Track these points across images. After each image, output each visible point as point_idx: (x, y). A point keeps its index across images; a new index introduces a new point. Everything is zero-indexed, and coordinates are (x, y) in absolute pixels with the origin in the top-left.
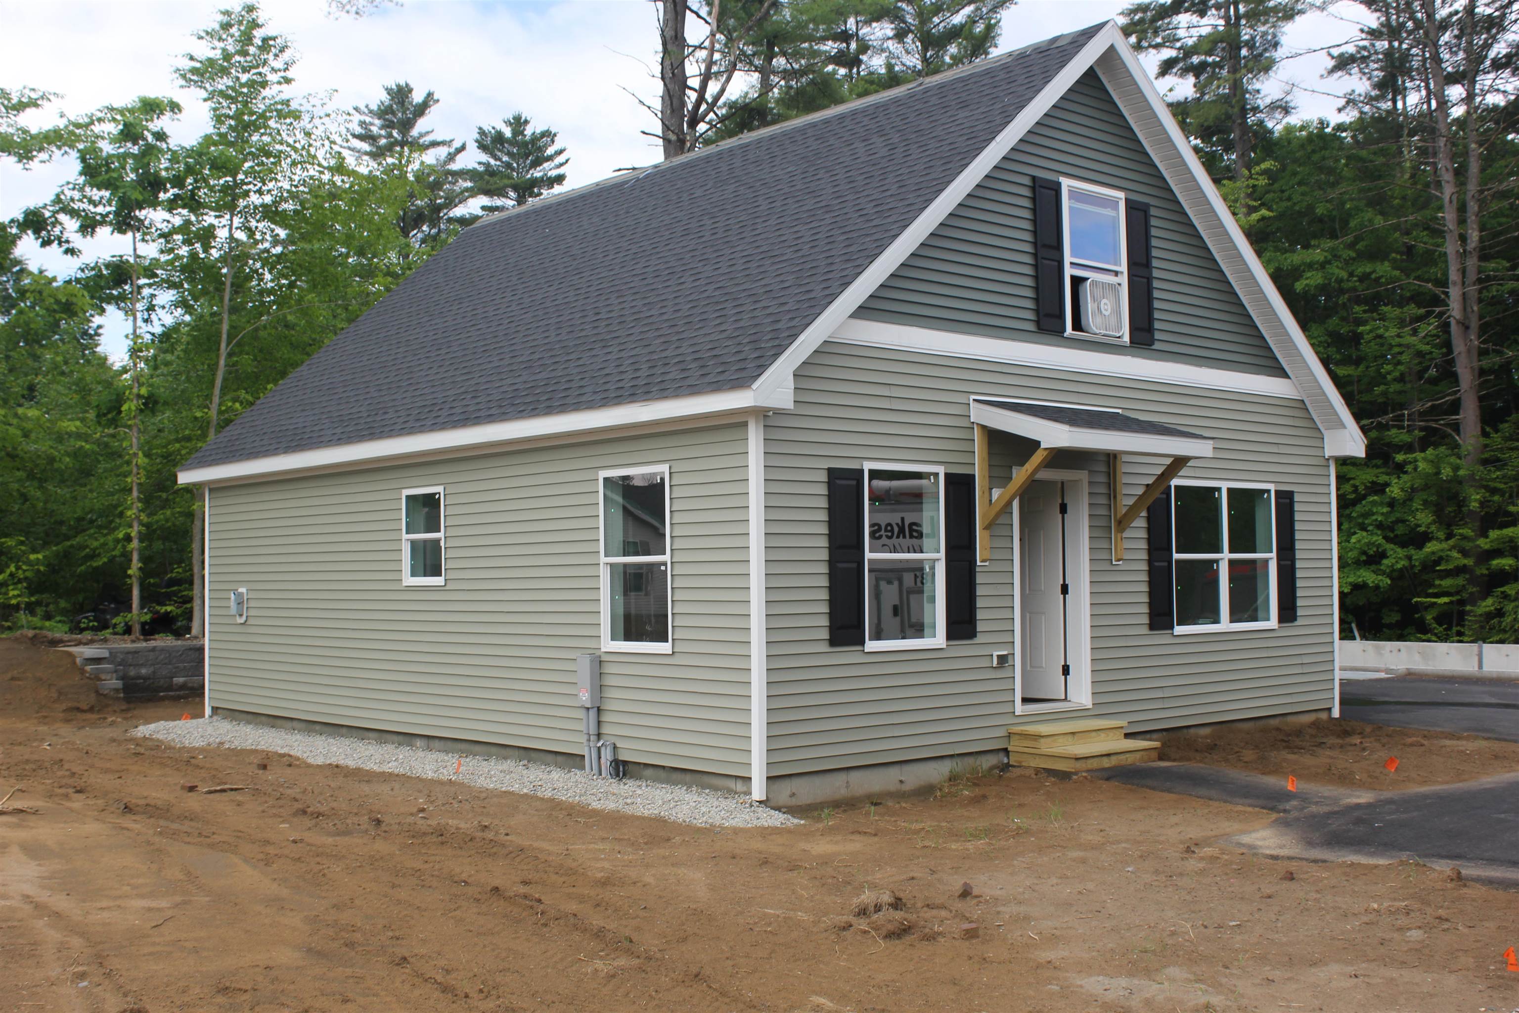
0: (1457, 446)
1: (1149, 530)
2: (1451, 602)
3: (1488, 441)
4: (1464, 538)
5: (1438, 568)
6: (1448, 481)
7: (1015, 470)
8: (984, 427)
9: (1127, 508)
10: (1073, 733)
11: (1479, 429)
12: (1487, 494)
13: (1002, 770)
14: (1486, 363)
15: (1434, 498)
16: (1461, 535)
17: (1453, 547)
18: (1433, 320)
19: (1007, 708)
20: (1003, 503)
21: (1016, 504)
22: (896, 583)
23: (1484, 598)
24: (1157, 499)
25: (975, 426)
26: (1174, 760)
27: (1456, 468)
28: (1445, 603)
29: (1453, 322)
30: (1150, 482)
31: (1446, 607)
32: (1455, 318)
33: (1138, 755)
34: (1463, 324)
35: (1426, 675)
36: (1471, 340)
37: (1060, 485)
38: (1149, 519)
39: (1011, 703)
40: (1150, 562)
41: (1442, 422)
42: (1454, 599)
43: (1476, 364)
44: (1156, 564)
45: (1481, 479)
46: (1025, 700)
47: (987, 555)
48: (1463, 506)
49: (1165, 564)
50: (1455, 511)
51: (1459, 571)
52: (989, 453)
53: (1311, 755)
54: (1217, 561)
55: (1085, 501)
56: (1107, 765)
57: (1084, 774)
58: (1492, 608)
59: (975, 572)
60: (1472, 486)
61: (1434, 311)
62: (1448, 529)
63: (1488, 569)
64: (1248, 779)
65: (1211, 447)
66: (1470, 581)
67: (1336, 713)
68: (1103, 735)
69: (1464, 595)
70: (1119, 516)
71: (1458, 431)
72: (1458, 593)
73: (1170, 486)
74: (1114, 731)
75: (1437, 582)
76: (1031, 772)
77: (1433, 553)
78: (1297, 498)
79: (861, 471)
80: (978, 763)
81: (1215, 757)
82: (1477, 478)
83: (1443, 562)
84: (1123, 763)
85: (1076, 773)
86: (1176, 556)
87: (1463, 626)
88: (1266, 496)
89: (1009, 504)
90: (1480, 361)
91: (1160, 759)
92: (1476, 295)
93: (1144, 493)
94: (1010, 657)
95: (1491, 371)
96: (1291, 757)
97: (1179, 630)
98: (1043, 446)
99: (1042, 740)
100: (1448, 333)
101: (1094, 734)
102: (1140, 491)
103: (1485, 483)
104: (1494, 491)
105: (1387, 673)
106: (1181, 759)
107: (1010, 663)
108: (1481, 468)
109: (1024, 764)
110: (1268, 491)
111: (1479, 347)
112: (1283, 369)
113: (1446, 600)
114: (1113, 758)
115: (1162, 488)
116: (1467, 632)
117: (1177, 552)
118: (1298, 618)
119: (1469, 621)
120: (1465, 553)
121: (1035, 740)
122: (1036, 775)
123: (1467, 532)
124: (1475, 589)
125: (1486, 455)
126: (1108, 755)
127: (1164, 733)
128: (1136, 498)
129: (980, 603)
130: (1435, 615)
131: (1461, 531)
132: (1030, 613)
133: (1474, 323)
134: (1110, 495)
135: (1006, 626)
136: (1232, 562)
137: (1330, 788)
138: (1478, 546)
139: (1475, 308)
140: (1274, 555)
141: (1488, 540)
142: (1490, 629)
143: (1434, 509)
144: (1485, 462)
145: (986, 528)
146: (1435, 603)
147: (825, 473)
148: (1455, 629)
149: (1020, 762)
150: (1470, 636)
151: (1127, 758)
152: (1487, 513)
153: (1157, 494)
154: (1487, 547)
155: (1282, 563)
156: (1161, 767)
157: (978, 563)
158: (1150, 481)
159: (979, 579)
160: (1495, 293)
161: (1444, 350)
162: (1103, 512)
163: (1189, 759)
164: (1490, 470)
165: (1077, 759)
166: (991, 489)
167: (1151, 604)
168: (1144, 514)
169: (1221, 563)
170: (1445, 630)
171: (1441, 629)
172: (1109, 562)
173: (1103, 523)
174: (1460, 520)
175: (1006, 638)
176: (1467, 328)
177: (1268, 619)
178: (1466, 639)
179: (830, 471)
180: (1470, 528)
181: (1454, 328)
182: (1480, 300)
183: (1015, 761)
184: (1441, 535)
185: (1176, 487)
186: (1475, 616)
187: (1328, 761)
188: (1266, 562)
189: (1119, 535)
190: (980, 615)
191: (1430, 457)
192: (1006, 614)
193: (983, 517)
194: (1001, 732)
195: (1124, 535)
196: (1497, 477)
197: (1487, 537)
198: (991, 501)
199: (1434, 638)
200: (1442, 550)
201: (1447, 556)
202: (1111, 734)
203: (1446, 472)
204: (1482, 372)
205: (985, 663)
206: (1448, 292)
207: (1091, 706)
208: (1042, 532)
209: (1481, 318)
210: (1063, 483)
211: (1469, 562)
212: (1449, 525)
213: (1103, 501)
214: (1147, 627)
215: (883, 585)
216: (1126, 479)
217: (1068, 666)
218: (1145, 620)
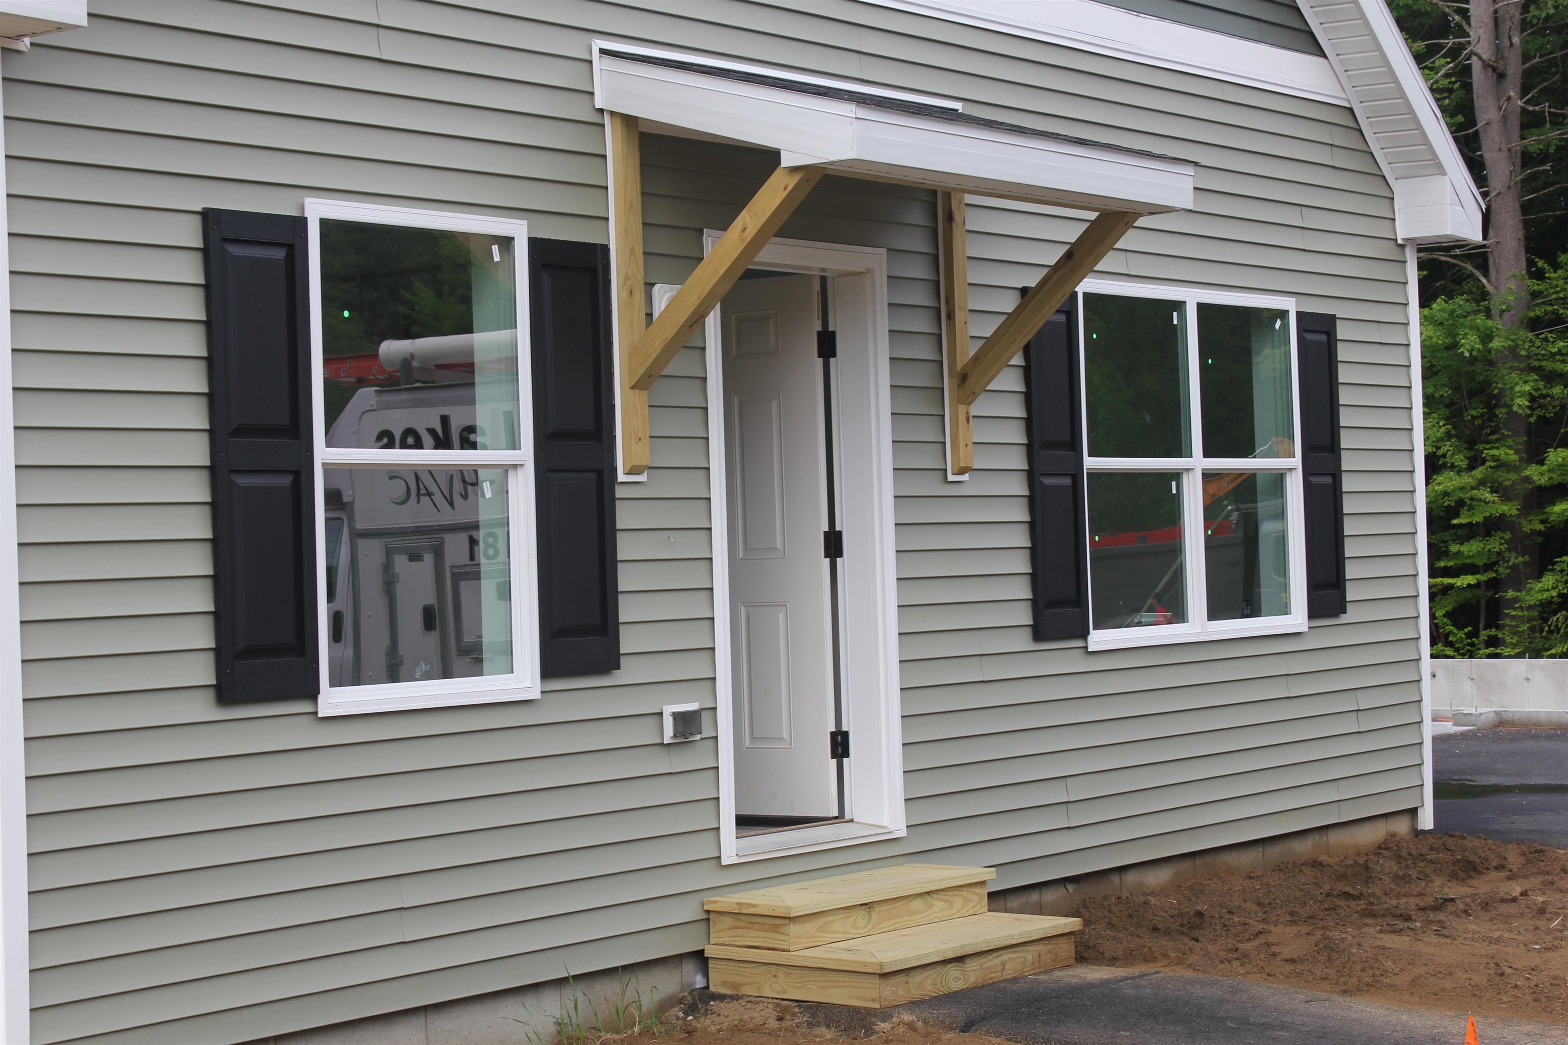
0: (1483, 295)
1: (1028, 398)
2: (1477, 585)
3: (1537, 285)
4: (1501, 465)
5: (1455, 522)
6: (1473, 360)
7: (709, 239)
8: (629, 122)
9: (981, 343)
10: (867, 906)
11: (1524, 264)
12: (1541, 384)
13: (692, 1009)
14: (1534, 141)
15: (1446, 392)
16: (1496, 459)
17: (1482, 483)
18: (1443, 61)
19: (701, 849)
20: (682, 317)
21: (713, 323)
22: (429, 558)
23: (1539, 576)
24: (1049, 324)
25: (607, 120)
26: (1113, 961)
27: (1487, 337)
28: (1469, 585)
29: (1475, 62)
30: (1032, 282)
31: (1469, 595)
32: (1480, 58)
33: (1029, 955)
34: (1494, 69)
35: (1537, 725)
36: (1509, 99)
37: (817, 287)
38: (1027, 372)
39: (711, 835)
40: (1032, 476)
41: (1458, 252)
42: (1483, 578)
43: (1517, 144)
44: (1047, 481)
45: (1529, 357)
46: (744, 822)
47: (642, 456)
48: (1496, 406)
49: (1067, 481)
50: (1482, 415)
51: (1491, 526)
52: (644, 194)
53: (1438, 933)
54: (1176, 476)
55: (882, 323)
56: (956, 986)
57: (907, 1017)
58: (1554, 594)
59: (613, 499)
60: (1512, 368)
61: (1441, 47)
62: (1470, 449)
63: (1542, 522)
64: (1314, 1008)
65: (1189, 184)
66: (1512, 546)
67: (1426, 820)
68: (938, 905)
69: (1501, 570)
70: (960, 364)
71: (1485, 269)
72: (1488, 567)
73: (1075, 294)
74: (964, 893)
75: (1454, 548)
76: (766, 1015)
77: (1446, 494)
78: (1343, 331)
79: (300, 223)
80: (630, 994)
81: (1211, 948)
82: (1523, 353)
83: (1464, 511)
84: (995, 976)
85: (885, 1014)
86: (1091, 463)
87: (1498, 627)
88: (1278, 324)
89: (697, 321)
90: (1523, 138)
91: (1081, 959)
92: (1518, 16)
93: (1018, 310)
94: (706, 717)
95: (1543, 157)
96: (1391, 941)
97: (1099, 639)
98: (787, 161)
99: (794, 929)
100: (1468, 87)
101: (917, 904)
102: (1009, 303)
103: (1536, 363)
104: (1551, 377)
105: (1456, 724)
106: (1129, 958)
107: (707, 732)
108: (1530, 335)
109: (746, 990)
110: (1283, 314)
111: (1523, 111)
112: (1311, 34)
113: (1469, 579)
114: (972, 966)
115: (1058, 300)
116: (1508, 639)
117: (1091, 455)
118: (1349, 607)
119: (1514, 618)
120: (1505, 494)
121: (775, 929)
122: (780, 1019)
123: (1506, 453)
124: (1521, 559)
125: (1539, 312)
126: (960, 959)
127: (1071, 888)
128: (999, 321)
129: (626, 580)
130: (1449, 608)
131: (1495, 452)
132: (748, 606)
133: (1514, 68)
134: (938, 310)
135: (694, 638)
136: (1209, 477)
137: (1528, 1028)
138: (1528, 479)
139: (1516, 40)
140: (1296, 462)
141: (1545, 468)
142: (1550, 632)
143: (1447, 412)
144: (1534, 324)
145: (641, 384)
146: (1451, 587)
147: (196, 223)
148: (1484, 634)
149: (737, 986)
150: (1514, 646)
151: (1003, 964)
152: (1539, 417)
153: (1049, 313)
154: (1543, 481)
155: (1314, 479)
156: (1091, 985)
157: (621, 477)
158: (1032, 280)
159: (625, 517)
160: (1552, 11)
161: (1460, 118)
162: (924, 351)
163: (1149, 958)
164: (1546, 340)
165: (884, 976)
166: (650, 285)
167: (1035, 578)
168: (1018, 360)
169: (1185, 478)
170: (1469, 635)
171: (1461, 634)
172: (940, 473)
173: (922, 378)
174: (1492, 433)
175: (694, 668)
176: (1501, 76)
177: (1284, 610)
178: (1507, 651)
179: (209, 217)
180: (1510, 447)
181: (1478, 76)
182: (1524, 25)
183: (724, 984)
184: (1460, 460)
185: (1085, 295)
186: (1521, 608)
187: (1483, 949)
188: (1278, 479)
189: (962, 408)
190: (627, 611)
191: (1439, 316)
192: (692, 607)
193: (632, 355)
194: (689, 911)
195: (975, 410)
196: (1559, 353)
197: (1541, 462)
198: (650, 315)
199: (1449, 651)
200: (1462, 489)
201: (1472, 499)
202: (958, 900)
203: (1469, 343)
204: (1527, 159)
205: (643, 734)
206: (1467, 10)
207: (903, 833)
208: (774, 405)
209: (1526, 58)
210: (823, 280)
211: (1510, 509)
212: (1471, 443)
213: (922, 323)
214: (1027, 633)
215: (401, 562)
216: (976, 275)
217: (845, 735)
218: (1024, 616)
